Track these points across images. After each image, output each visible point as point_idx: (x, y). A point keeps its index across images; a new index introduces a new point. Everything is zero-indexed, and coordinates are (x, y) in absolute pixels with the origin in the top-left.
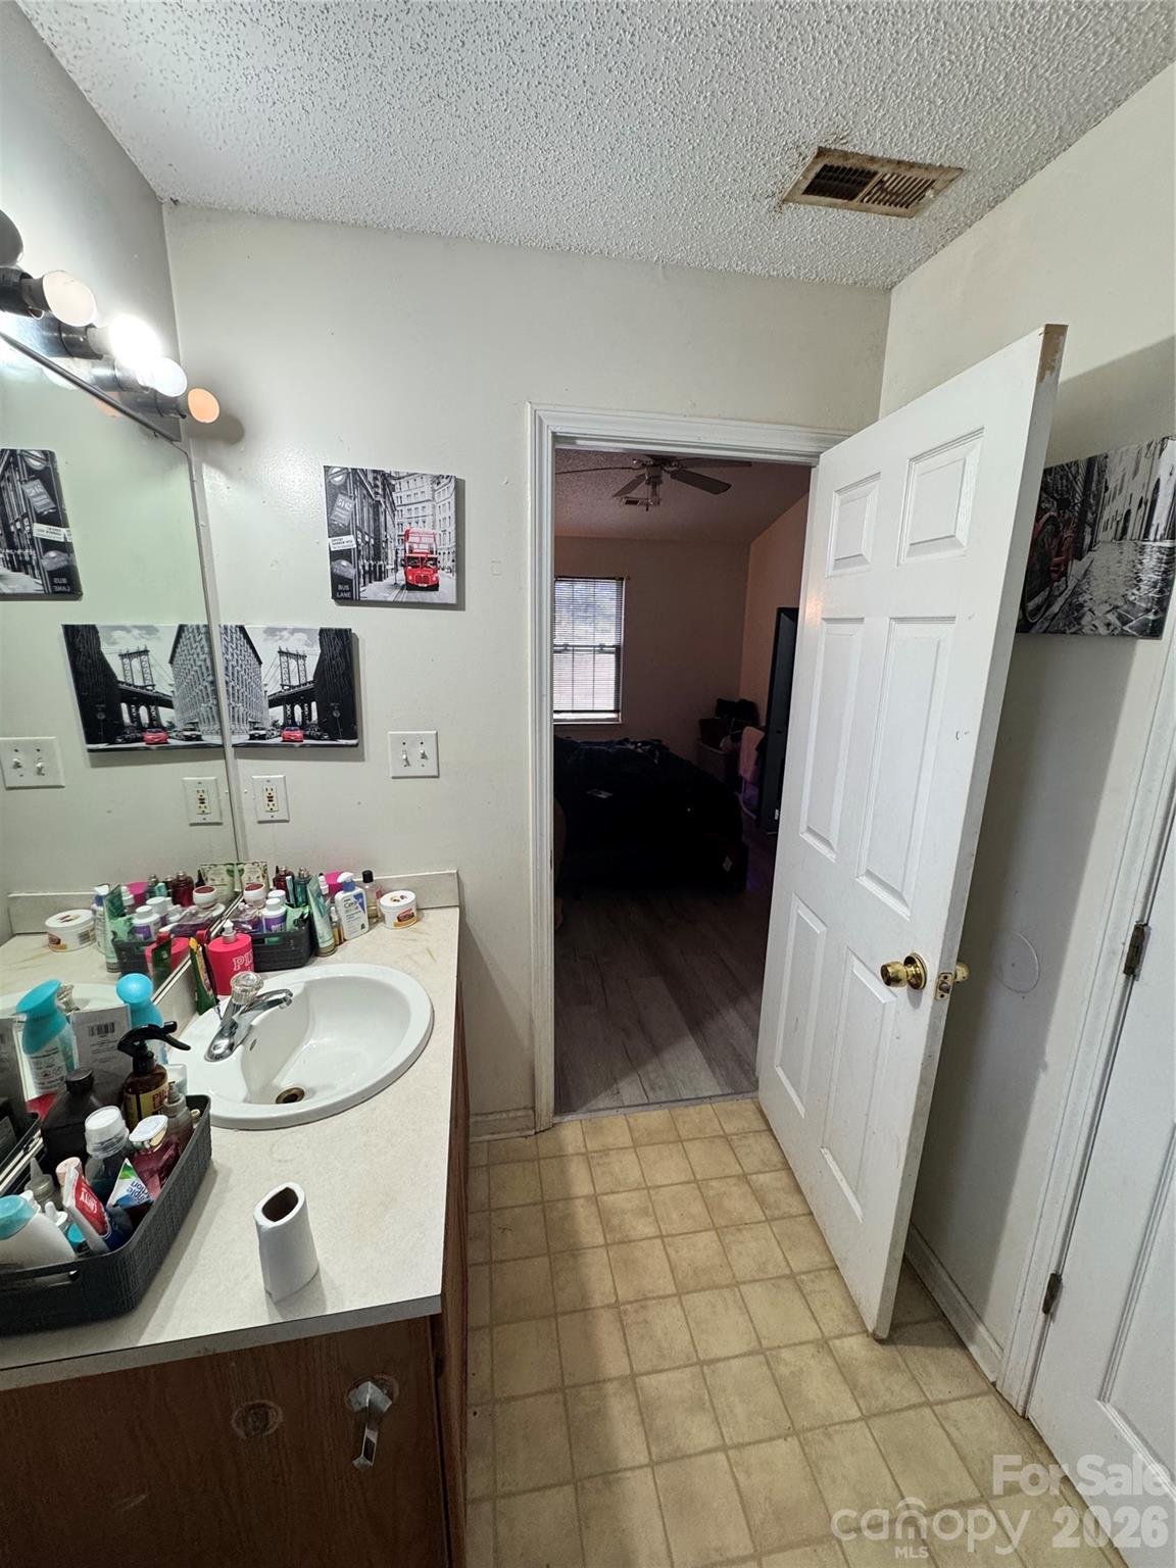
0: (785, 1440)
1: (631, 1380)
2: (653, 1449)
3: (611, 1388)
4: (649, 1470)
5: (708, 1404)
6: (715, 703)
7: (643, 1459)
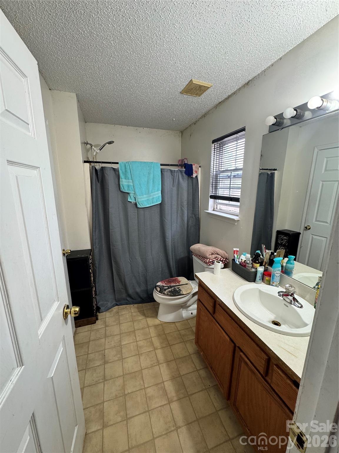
0: (128, 393)
1: (170, 402)
2: (163, 385)
3: (175, 399)
4: (164, 381)
5: (148, 399)
7: (165, 383)
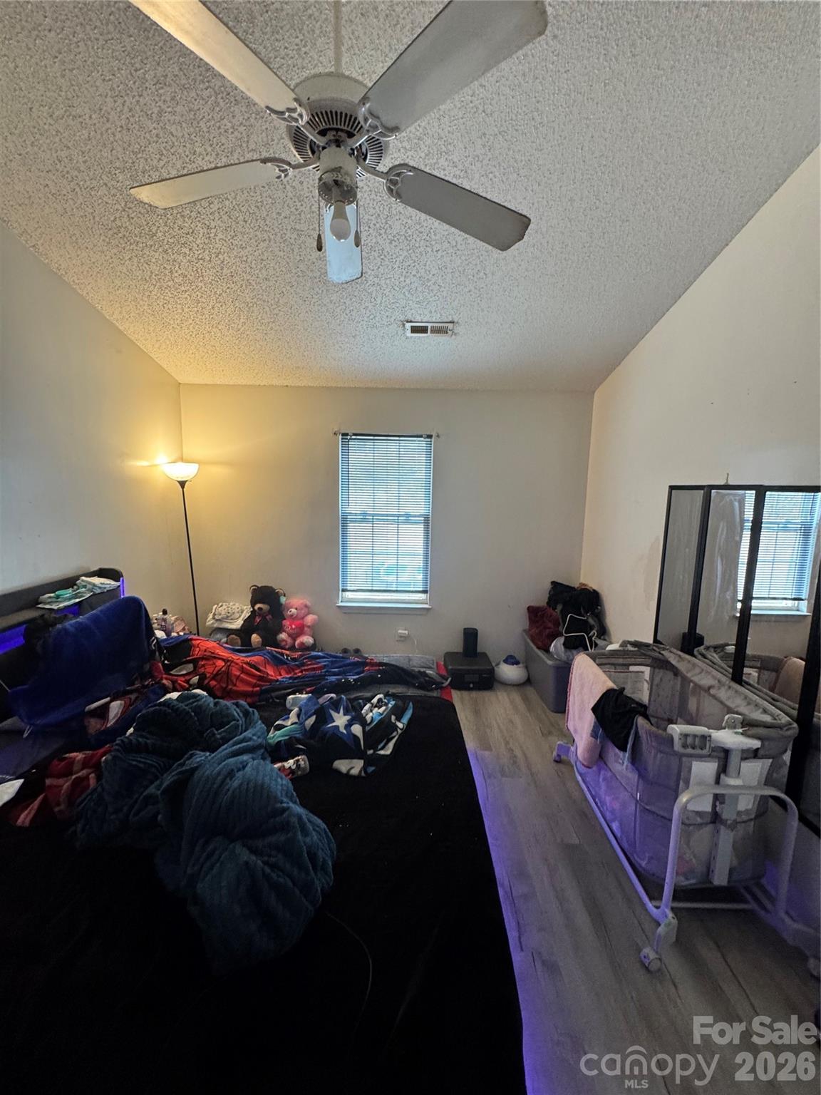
6: (548, 586)
